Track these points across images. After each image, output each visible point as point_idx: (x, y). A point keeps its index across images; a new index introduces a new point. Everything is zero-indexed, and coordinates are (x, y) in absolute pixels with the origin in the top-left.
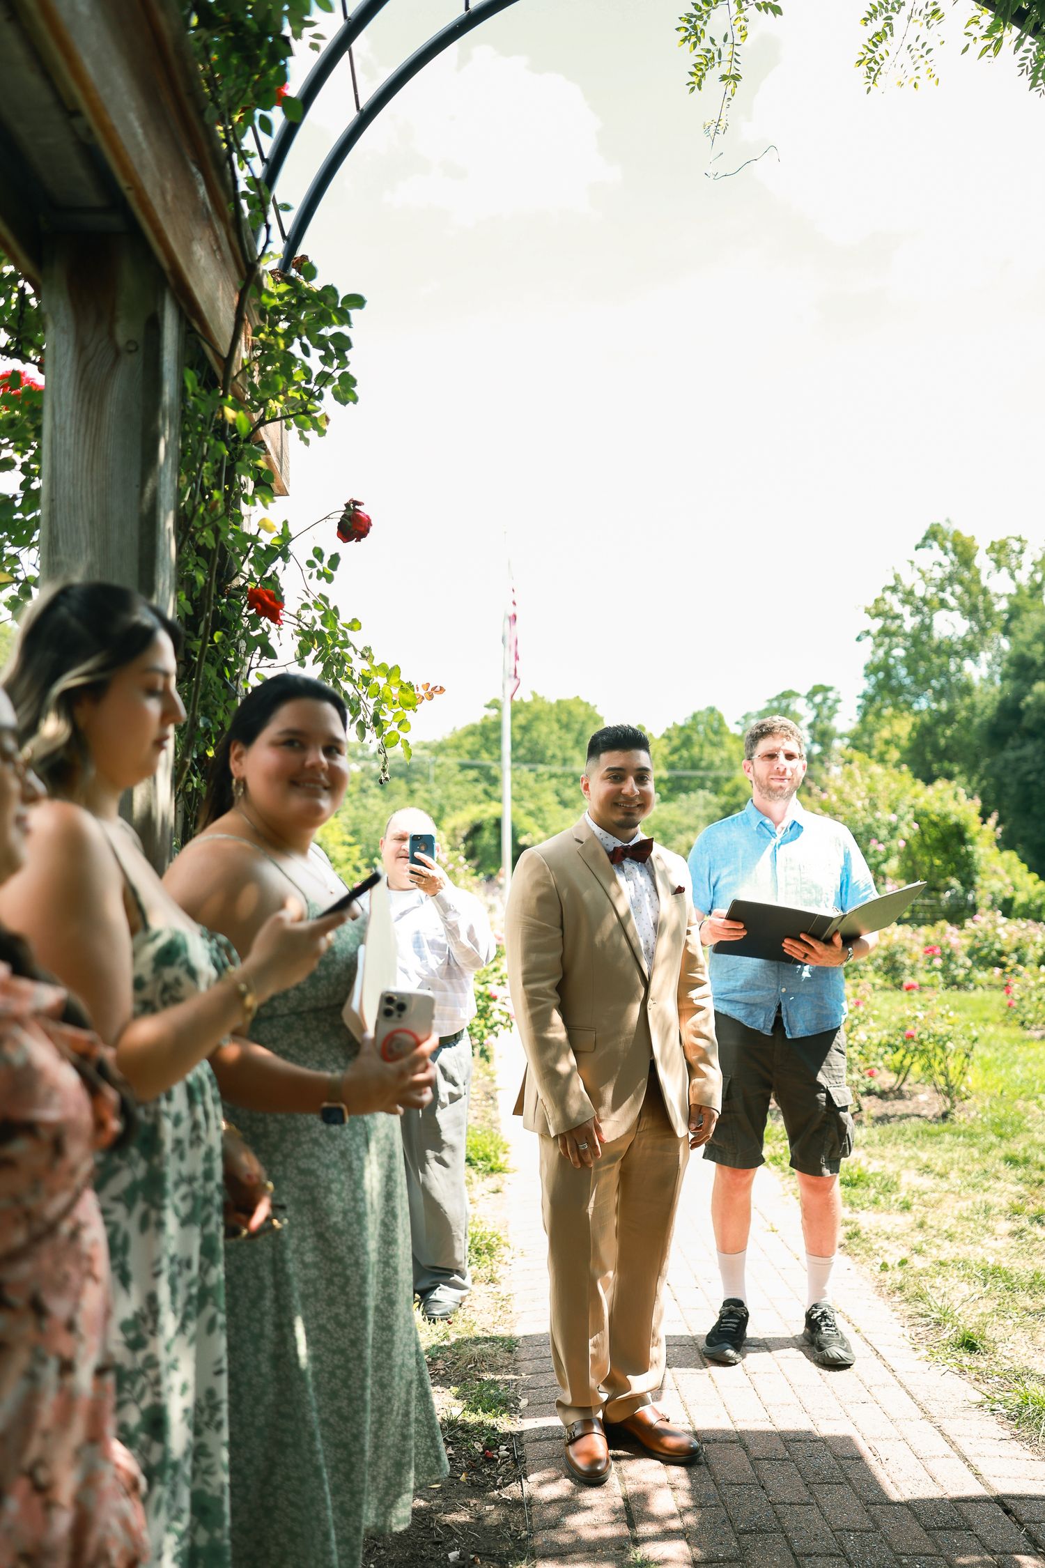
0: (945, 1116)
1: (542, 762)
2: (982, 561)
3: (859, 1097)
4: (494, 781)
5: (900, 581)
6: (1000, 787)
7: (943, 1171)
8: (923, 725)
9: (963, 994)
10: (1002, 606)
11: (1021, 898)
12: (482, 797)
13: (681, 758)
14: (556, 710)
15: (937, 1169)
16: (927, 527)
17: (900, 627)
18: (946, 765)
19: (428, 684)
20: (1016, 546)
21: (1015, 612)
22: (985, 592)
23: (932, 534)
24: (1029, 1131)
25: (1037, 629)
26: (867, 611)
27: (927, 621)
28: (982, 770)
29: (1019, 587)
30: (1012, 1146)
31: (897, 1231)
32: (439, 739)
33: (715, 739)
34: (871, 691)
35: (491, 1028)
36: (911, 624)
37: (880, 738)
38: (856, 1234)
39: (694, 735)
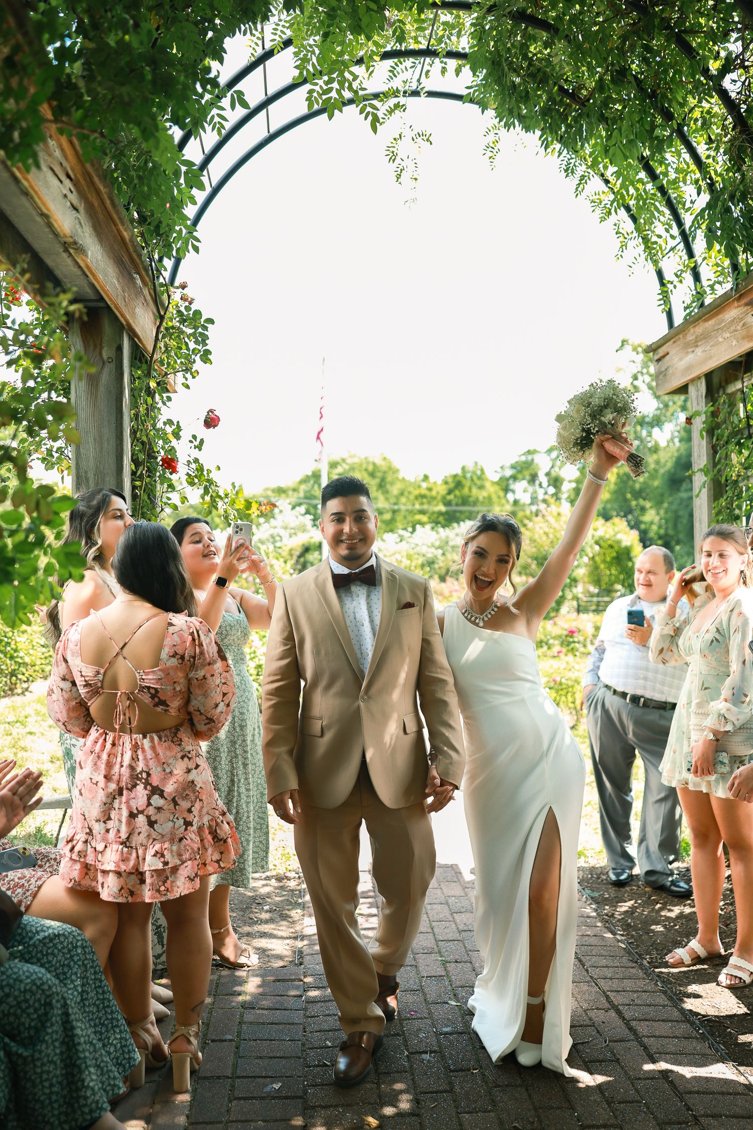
13: (454, 497)
14: (364, 463)
33: (479, 483)
39: (464, 482)
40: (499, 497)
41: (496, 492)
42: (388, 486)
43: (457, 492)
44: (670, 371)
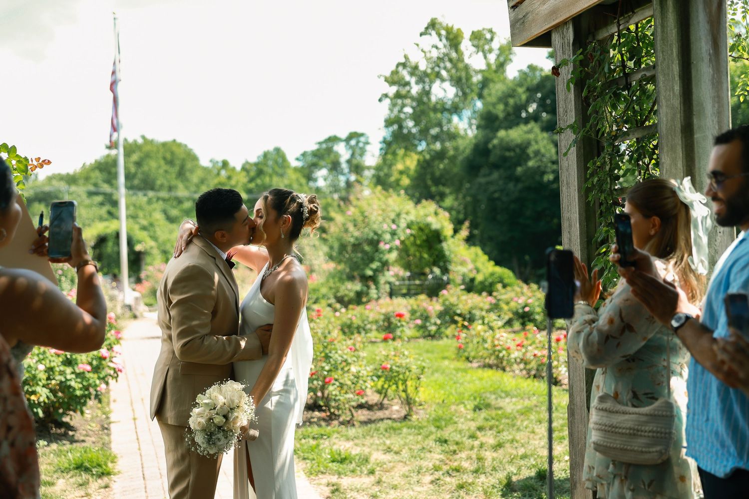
0: (405, 418)
1: (152, 189)
2: (466, 46)
3: (353, 410)
4: (115, 204)
5: (408, 59)
6: (476, 201)
7: (397, 450)
8: (425, 161)
9: (435, 342)
10: (477, 79)
11: (480, 278)
12: (106, 216)
13: (257, 185)
14: (162, 150)
15: (395, 449)
16: (429, 21)
17: (409, 92)
18: (441, 188)
19: (39, 158)
20: (488, 36)
21: (485, 83)
22: (467, 67)
23: (433, 25)
24: (456, 423)
25: (500, 94)
26: (386, 80)
27: (427, 88)
28: (464, 191)
29: (488, 65)
30: (443, 433)
31: (364, 486)
32: (71, 172)
33: (280, 171)
34: (389, 139)
35: (103, 378)
36: (415, 89)
37: (397, 170)
38: (337, 490)
39: (265, 169)
40: (301, 185)
41: (297, 180)
42: (188, 174)
43: (259, 181)
44: (530, 17)
